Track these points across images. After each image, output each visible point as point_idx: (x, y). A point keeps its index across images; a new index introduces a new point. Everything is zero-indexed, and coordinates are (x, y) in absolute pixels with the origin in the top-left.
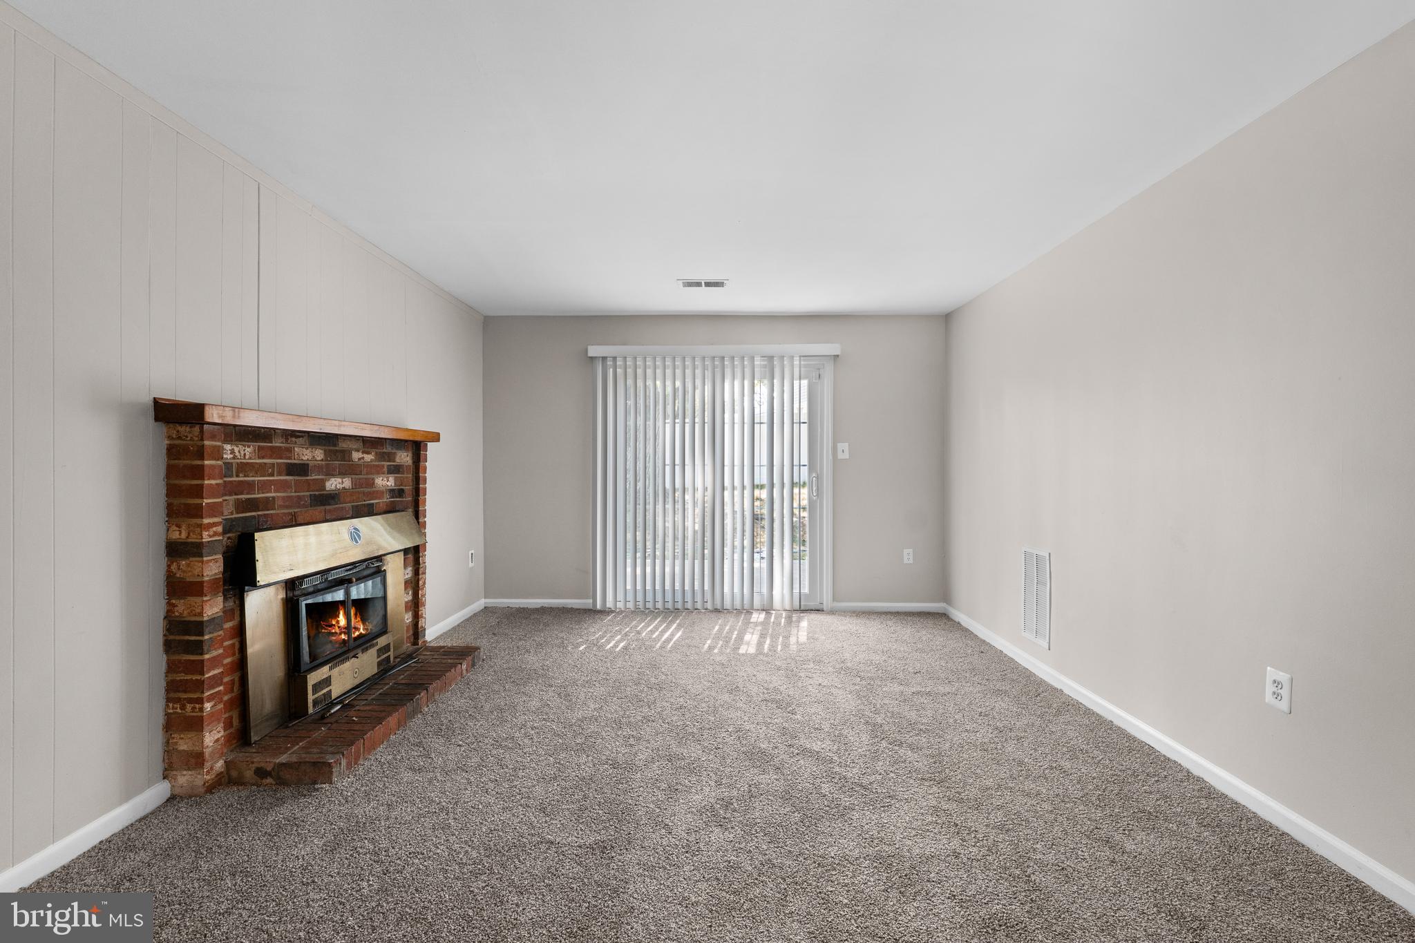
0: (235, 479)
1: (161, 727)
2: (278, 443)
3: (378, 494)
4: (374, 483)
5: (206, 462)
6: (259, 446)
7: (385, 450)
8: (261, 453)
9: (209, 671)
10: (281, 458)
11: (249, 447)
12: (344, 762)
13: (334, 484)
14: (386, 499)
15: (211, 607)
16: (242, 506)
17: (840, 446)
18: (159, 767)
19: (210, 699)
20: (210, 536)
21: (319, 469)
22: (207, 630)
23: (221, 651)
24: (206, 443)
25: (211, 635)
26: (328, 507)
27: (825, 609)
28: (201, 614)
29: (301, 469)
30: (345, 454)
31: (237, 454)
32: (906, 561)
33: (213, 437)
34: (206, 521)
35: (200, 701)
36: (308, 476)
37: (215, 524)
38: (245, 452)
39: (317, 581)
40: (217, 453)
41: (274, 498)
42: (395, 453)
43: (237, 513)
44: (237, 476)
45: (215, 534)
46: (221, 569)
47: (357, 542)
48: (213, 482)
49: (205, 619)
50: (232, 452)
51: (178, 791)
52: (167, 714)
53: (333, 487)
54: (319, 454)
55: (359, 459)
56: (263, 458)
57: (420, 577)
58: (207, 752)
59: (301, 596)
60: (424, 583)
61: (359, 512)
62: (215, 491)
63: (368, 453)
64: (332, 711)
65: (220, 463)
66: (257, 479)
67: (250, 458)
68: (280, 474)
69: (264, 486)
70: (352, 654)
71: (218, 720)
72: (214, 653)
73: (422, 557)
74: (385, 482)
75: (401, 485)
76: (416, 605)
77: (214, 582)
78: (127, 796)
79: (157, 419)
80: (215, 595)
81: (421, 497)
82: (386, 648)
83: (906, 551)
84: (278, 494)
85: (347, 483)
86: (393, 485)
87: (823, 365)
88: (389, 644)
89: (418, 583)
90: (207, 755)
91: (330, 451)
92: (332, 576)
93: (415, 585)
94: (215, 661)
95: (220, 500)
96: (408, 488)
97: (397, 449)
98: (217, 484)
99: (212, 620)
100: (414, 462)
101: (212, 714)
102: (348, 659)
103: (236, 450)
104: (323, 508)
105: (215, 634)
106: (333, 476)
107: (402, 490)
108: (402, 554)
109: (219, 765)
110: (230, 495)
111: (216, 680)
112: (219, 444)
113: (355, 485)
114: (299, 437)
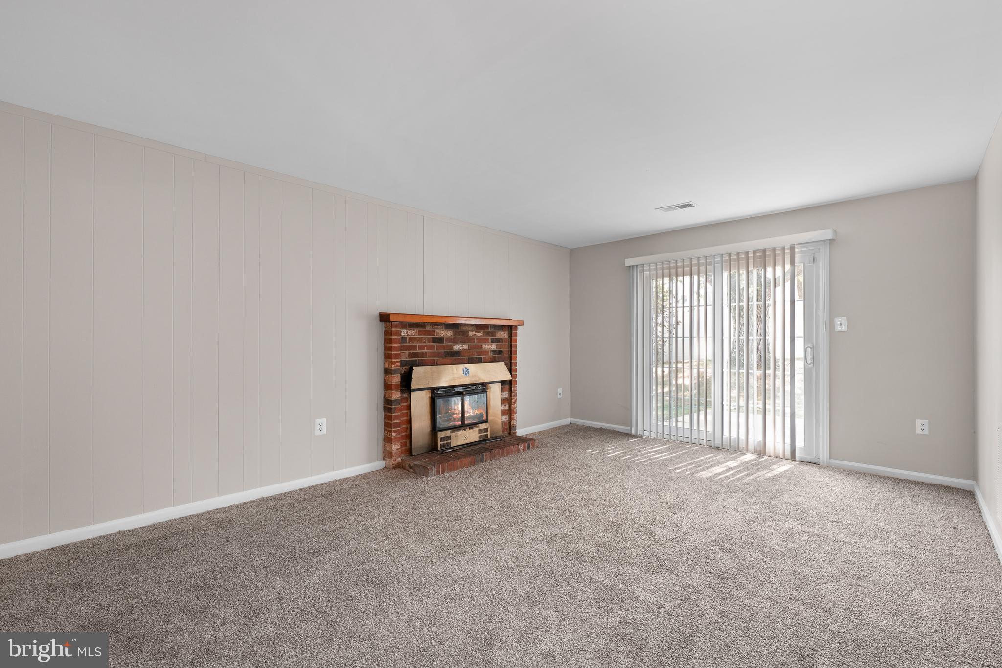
0: (408, 344)
1: (382, 440)
2: (428, 328)
3: (486, 352)
4: (482, 347)
5: (393, 337)
6: (419, 330)
7: (489, 330)
8: (420, 333)
9: (394, 420)
10: (430, 335)
11: (414, 330)
12: (435, 470)
13: (457, 347)
14: (490, 355)
15: (395, 395)
16: (411, 355)
17: (838, 321)
18: (381, 456)
19: (395, 432)
20: (395, 367)
21: (449, 340)
22: (393, 404)
23: (399, 414)
24: (393, 329)
25: (395, 406)
26: (454, 358)
27: (821, 463)
28: (391, 397)
29: (440, 340)
30: (465, 333)
31: (409, 333)
32: (918, 431)
33: (396, 327)
34: (393, 360)
35: (391, 432)
36: (443, 343)
37: (397, 362)
38: (413, 333)
39: (446, 391)
40: (398, 333)
41: (426, 352)
42: (496, 332)
43: (409, 358)
44: (409, 343)
45: (397, 366)
46: (400, 380)
47: (466, 375)
48: (396, 345)
49: (393, 399)
50: (407, 333)
51: (387, 466)
52: (385, 435)
53: (457, 349)
54: (449, 333)
55: (473, 335)
56: (421, 335)
57: (512, 398)
58: (394, 452)
59: (437, 397)
60: (516, 401)
61: (471, 361)
62: (397, 349)
63: (478, 332)
64: (447, 451)
65: (399, 337)
66: (418, 344)
67: (415, 335)
68: (429, 342)
69: (421, 347)
70: (463, 428)
71: (398, 442)
72: (397, 414)
73: (514, 387)
74: (491, 347)
75: (501, 348)
76: (510, 412)
77: (396, 385)
78: (370, 461)
79: (380, 321)
80: (397, 390)
81: (513, 355)
82: (486, 430)
83: (918, 422)
84: (428, 351)
85: (466, 347)
86: (495, 348)
87: (819, 249)
88: (487, 428)
89: (511, 401)
90: (393, 453)
91: (456, 331)
92: (455, 390)
93: (509, 401)
94: (397, 417)
95: (399, 352)
96: (505, 350)
97: (498, 330)
98: (398, 346)
99: (395, 400)
100: (509, 337)
101: (395, 438)
102: (461, 430)
103: (408, 332)
104: (451, 358)
105: (397, 406)
106: (458, 343)
107: (502, 351)
108: (500, 384)
109: (399, 459)
110: (406, 350)
111: (398, 425)
112: (399, 329)
113: (471, 348)
114: (439, 325)
